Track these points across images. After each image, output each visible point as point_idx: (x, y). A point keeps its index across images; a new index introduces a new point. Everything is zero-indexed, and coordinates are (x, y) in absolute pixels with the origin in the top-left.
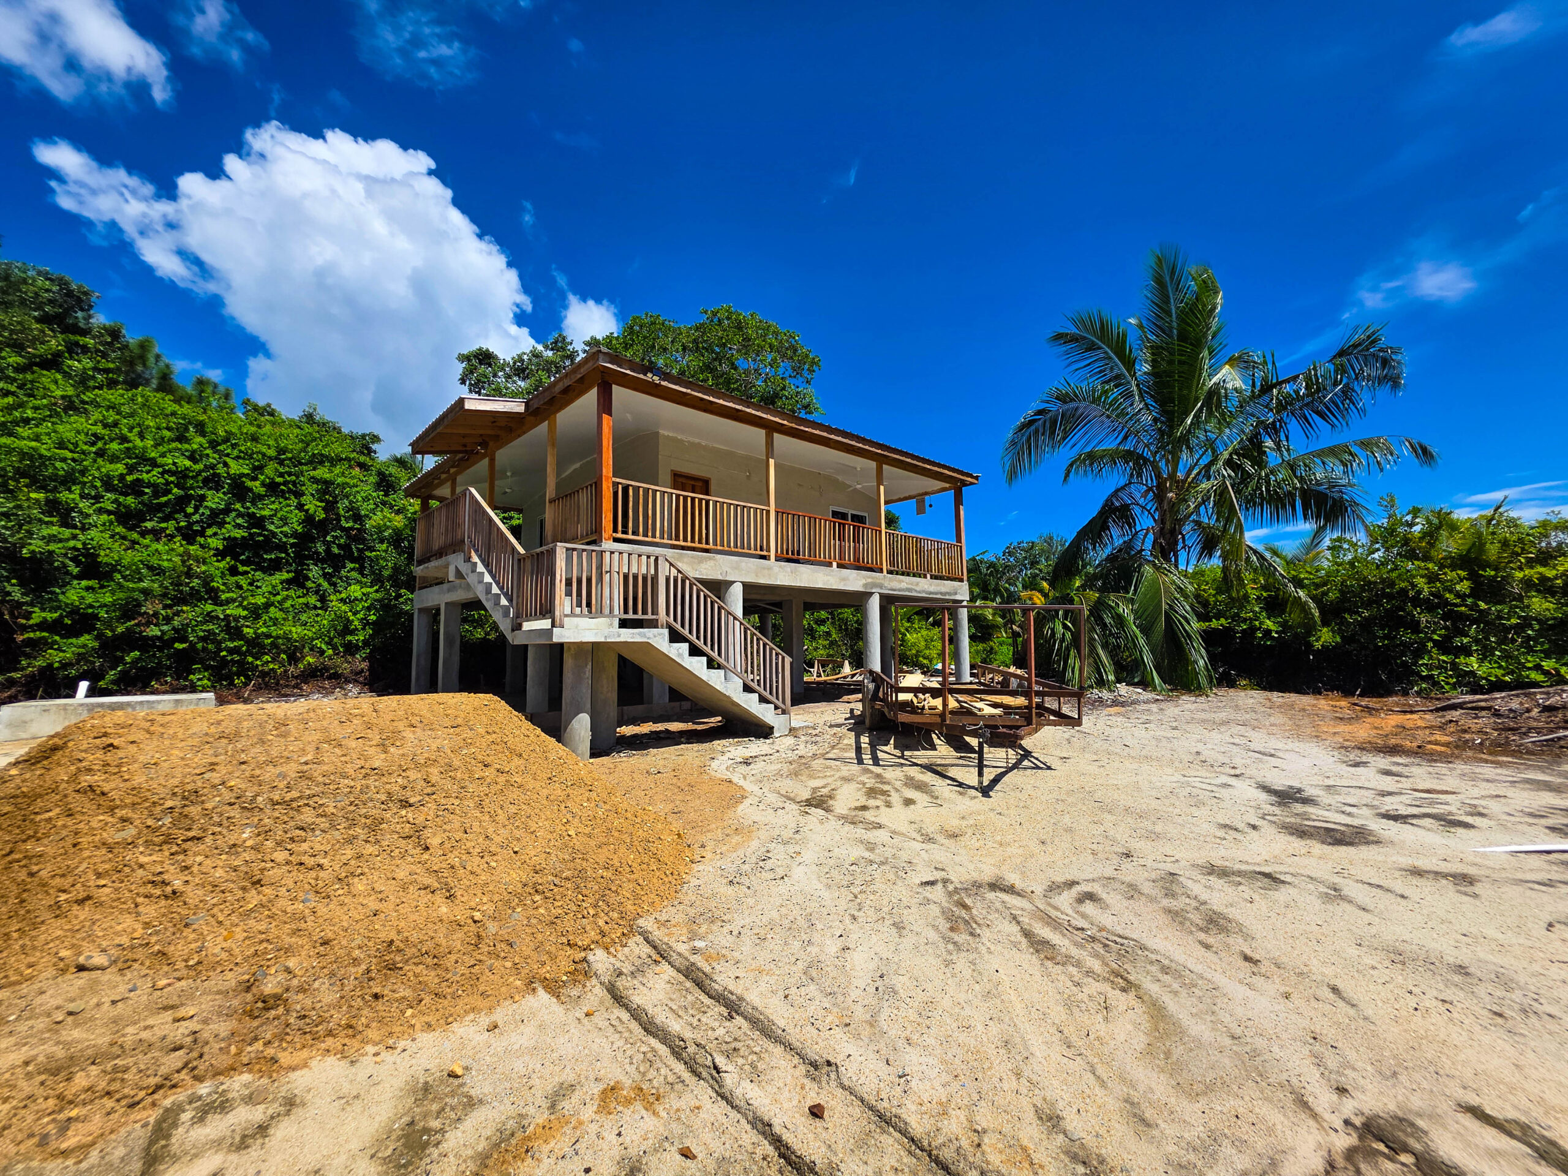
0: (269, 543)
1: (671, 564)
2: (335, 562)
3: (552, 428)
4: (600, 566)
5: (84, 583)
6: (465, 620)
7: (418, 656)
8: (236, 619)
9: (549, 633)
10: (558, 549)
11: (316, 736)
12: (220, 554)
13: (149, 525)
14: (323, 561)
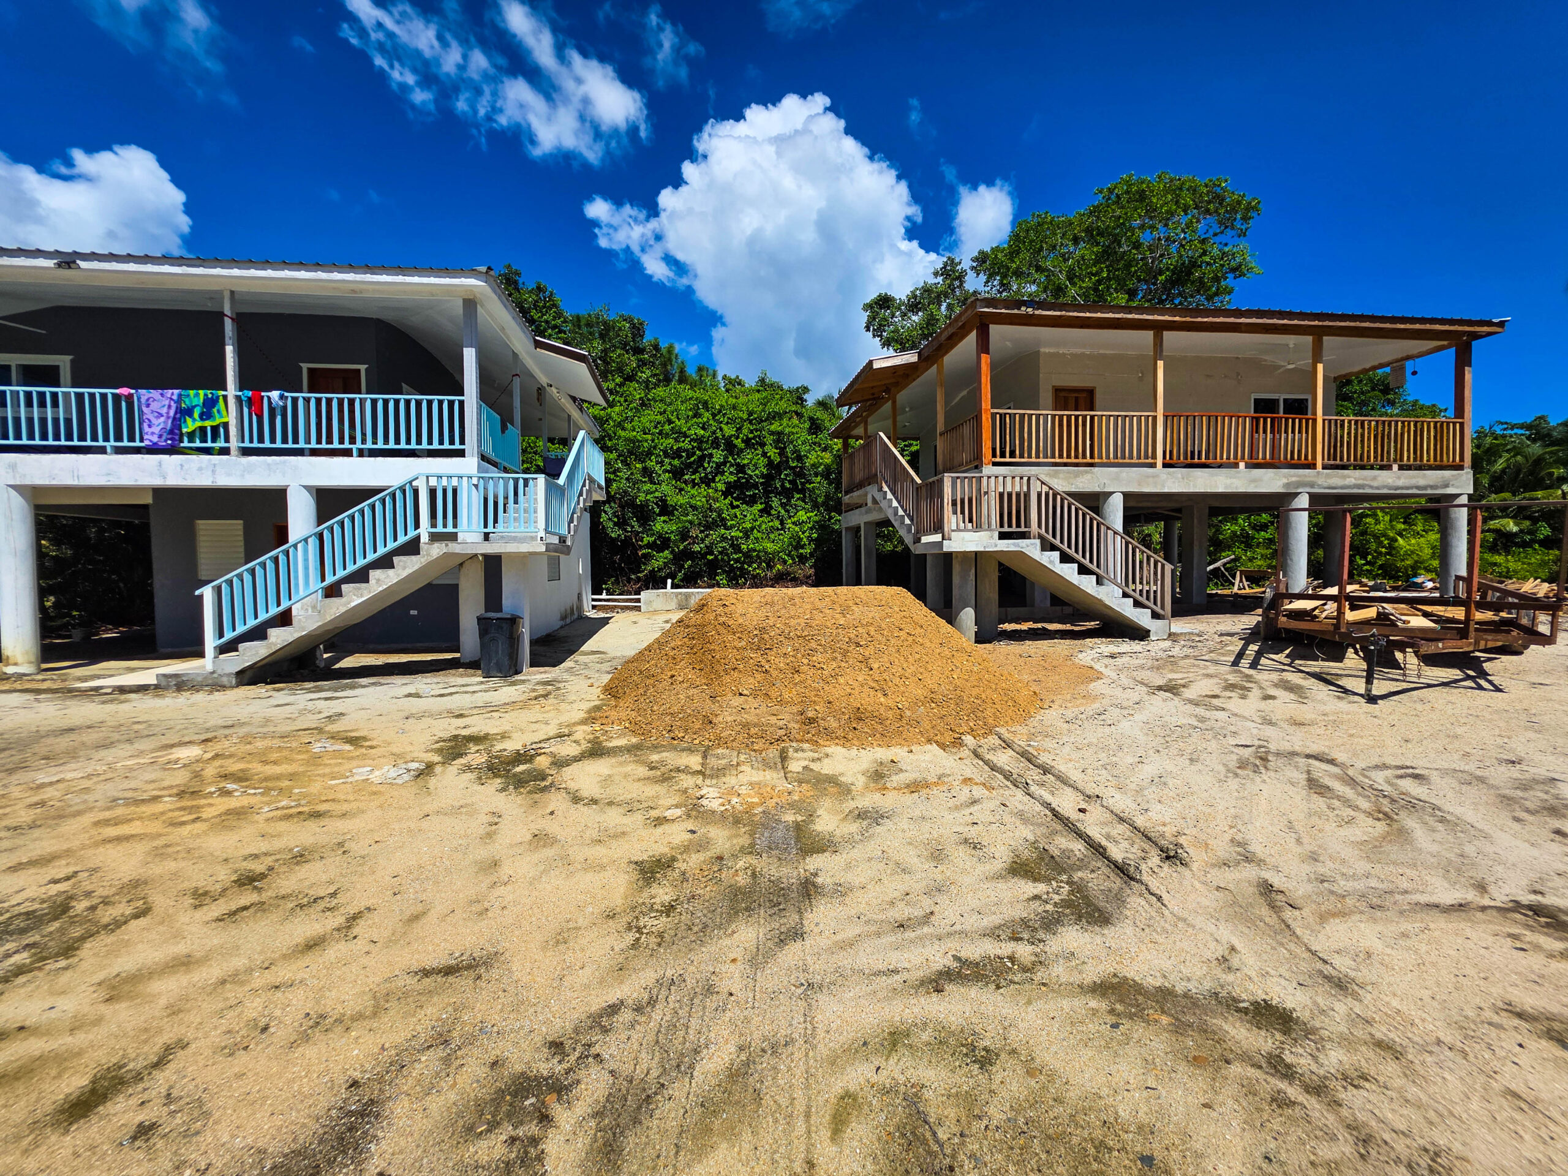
0: (749, 485)
1: (1043, 483)
2: (787, 493)
3: (940, 371)
4: (979, 490)
5: (662, 518)
6: (878, 536)
7: (847, 565)
8: (737, 538)
9: (940, 544)
10: (945, 479)
11: (809, 606)
12: (725, 494)
13: (686, 477)
14: (780, 494)
